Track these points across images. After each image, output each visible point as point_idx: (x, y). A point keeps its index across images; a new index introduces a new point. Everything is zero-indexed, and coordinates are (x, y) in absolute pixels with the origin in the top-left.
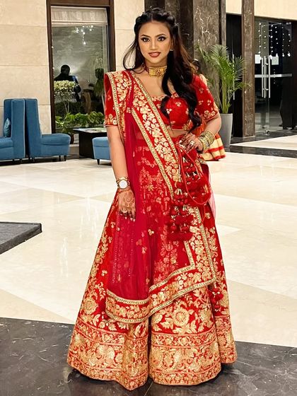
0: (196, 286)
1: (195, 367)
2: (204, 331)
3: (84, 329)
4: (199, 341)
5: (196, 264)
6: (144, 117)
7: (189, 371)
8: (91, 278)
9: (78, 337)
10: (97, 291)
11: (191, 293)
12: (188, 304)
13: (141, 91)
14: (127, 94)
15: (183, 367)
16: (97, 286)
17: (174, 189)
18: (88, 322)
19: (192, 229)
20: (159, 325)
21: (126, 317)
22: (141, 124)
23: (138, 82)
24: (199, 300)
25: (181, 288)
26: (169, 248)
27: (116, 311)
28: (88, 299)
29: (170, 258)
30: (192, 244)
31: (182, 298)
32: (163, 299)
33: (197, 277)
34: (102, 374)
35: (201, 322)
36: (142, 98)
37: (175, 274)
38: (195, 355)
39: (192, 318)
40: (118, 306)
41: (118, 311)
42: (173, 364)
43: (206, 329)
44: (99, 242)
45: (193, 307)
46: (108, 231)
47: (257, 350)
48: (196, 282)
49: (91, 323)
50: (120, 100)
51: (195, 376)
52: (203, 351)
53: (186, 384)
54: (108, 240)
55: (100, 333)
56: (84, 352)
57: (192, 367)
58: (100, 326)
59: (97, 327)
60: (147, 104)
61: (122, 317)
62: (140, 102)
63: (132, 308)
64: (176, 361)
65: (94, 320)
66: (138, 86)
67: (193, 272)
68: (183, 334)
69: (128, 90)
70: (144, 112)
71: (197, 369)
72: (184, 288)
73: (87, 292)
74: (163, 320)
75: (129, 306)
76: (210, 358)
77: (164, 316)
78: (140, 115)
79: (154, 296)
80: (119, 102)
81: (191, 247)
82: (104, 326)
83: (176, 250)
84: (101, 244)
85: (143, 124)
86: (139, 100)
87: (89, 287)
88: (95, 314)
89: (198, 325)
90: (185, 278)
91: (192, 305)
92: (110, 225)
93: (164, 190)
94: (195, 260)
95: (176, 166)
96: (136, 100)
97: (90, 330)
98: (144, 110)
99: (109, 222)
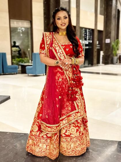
0: (79, 118)
1: (79, 149)
2: (82, 135)
3: (33, 137)
4: (80, 139)
5: (78, 110)
6: (57, 51)
7: (77, 150)
8: (35, 117)
9: (30, 141)
10: (38, 122)
11: (77, 121)
12: (76, 125)
13: (56, 41)
14: (50, 42)
15: (75, 149)
16: (38, 121)
17: (70, 80)
18: (35, 135)
19: (77, 96)
20: (64, 134)
21: (51, 132)
22: (56, 54)
23: (55, 37)
24: (80, 124)
25: (73, 119)
26: (68, 104)
27: (47, 129)
28: (34, 126)
29: (68, 108)
30: (77, 102)
31: (73, 123)
32: (65, 123)
33: (79, 114)
34: (41, 154)
35: (81, 132)
36: (57, 43)
37: (70, 114)
38: (79, 144)
39: (77, 130)
40: (47, 128)
41: (47, 130)
42: (71, 148)
43: (83, 134)
44: (38, 103)
45: (78, 126)
46: (42, 99)
47: (97, 142)
48: (78, 116)
49: (36, 135)
50: (47, 44)
51: (79, 152)
52: (82, 143)
53: (76, 155)
54: (42, 102)
55: (40, 139)
56: (34, 146)
57: (78, 149)
58: (40, 136)
59: (39, 136)
60: (59, 46)
61: (49, 131)
62: (56, 45)
63: (53, 128)
64: (72, 147)
65: (37, 134)
66: (55, 39)
67: (77, 113)
68: (74, 137)
69: (51, 40)
70: (57, 49)
71: (80, 150)
72: (74, 119)
73: (34, 123)
74: (66, 132)
75: (52, 127)
76: (84, 145)
77: (66, 130)
78: (56, 51)
79: (61, 122)
80: (47, 45)
81: (76, 103)
82: (41, 136)
83: (70, 105)
84: (39, 104)
85: (57, 54)
86: (55, 44)
87: (35, 121)
88: (37, 131)
89: (80, 133)
90: (74, 115)
91: (77, 125)
92: (43, 96)
93: (66, 81)
94: (78, 108)
95: (70, 71)
96: (54, 44)
97: (36, 138)
98: (57, 48)
99: (43, 95)
